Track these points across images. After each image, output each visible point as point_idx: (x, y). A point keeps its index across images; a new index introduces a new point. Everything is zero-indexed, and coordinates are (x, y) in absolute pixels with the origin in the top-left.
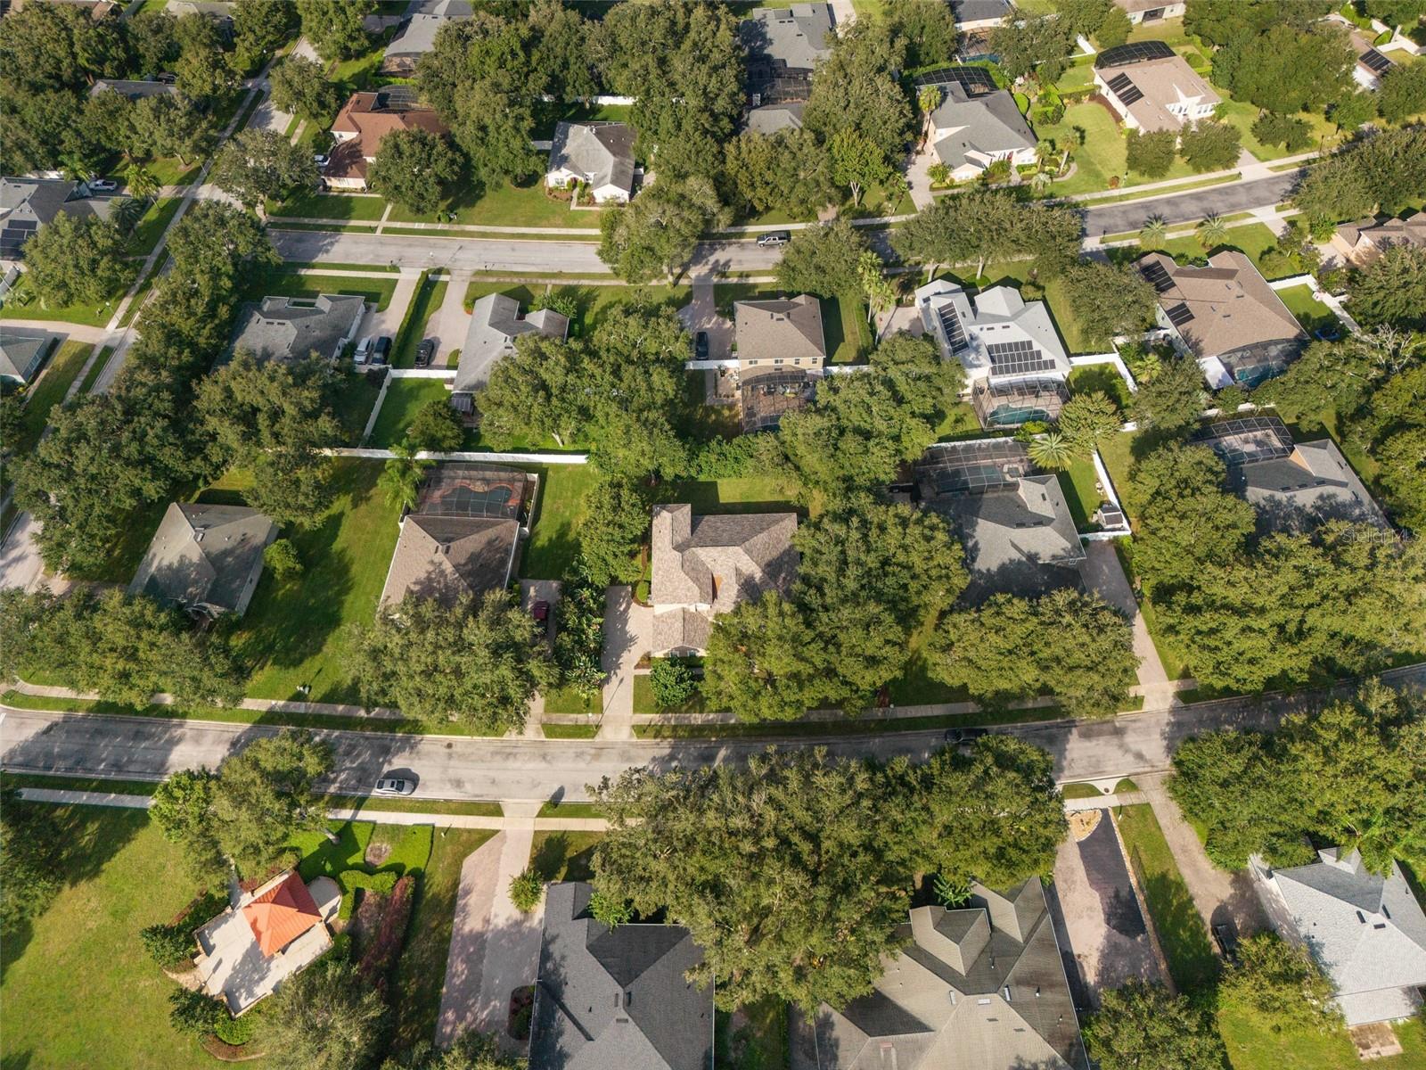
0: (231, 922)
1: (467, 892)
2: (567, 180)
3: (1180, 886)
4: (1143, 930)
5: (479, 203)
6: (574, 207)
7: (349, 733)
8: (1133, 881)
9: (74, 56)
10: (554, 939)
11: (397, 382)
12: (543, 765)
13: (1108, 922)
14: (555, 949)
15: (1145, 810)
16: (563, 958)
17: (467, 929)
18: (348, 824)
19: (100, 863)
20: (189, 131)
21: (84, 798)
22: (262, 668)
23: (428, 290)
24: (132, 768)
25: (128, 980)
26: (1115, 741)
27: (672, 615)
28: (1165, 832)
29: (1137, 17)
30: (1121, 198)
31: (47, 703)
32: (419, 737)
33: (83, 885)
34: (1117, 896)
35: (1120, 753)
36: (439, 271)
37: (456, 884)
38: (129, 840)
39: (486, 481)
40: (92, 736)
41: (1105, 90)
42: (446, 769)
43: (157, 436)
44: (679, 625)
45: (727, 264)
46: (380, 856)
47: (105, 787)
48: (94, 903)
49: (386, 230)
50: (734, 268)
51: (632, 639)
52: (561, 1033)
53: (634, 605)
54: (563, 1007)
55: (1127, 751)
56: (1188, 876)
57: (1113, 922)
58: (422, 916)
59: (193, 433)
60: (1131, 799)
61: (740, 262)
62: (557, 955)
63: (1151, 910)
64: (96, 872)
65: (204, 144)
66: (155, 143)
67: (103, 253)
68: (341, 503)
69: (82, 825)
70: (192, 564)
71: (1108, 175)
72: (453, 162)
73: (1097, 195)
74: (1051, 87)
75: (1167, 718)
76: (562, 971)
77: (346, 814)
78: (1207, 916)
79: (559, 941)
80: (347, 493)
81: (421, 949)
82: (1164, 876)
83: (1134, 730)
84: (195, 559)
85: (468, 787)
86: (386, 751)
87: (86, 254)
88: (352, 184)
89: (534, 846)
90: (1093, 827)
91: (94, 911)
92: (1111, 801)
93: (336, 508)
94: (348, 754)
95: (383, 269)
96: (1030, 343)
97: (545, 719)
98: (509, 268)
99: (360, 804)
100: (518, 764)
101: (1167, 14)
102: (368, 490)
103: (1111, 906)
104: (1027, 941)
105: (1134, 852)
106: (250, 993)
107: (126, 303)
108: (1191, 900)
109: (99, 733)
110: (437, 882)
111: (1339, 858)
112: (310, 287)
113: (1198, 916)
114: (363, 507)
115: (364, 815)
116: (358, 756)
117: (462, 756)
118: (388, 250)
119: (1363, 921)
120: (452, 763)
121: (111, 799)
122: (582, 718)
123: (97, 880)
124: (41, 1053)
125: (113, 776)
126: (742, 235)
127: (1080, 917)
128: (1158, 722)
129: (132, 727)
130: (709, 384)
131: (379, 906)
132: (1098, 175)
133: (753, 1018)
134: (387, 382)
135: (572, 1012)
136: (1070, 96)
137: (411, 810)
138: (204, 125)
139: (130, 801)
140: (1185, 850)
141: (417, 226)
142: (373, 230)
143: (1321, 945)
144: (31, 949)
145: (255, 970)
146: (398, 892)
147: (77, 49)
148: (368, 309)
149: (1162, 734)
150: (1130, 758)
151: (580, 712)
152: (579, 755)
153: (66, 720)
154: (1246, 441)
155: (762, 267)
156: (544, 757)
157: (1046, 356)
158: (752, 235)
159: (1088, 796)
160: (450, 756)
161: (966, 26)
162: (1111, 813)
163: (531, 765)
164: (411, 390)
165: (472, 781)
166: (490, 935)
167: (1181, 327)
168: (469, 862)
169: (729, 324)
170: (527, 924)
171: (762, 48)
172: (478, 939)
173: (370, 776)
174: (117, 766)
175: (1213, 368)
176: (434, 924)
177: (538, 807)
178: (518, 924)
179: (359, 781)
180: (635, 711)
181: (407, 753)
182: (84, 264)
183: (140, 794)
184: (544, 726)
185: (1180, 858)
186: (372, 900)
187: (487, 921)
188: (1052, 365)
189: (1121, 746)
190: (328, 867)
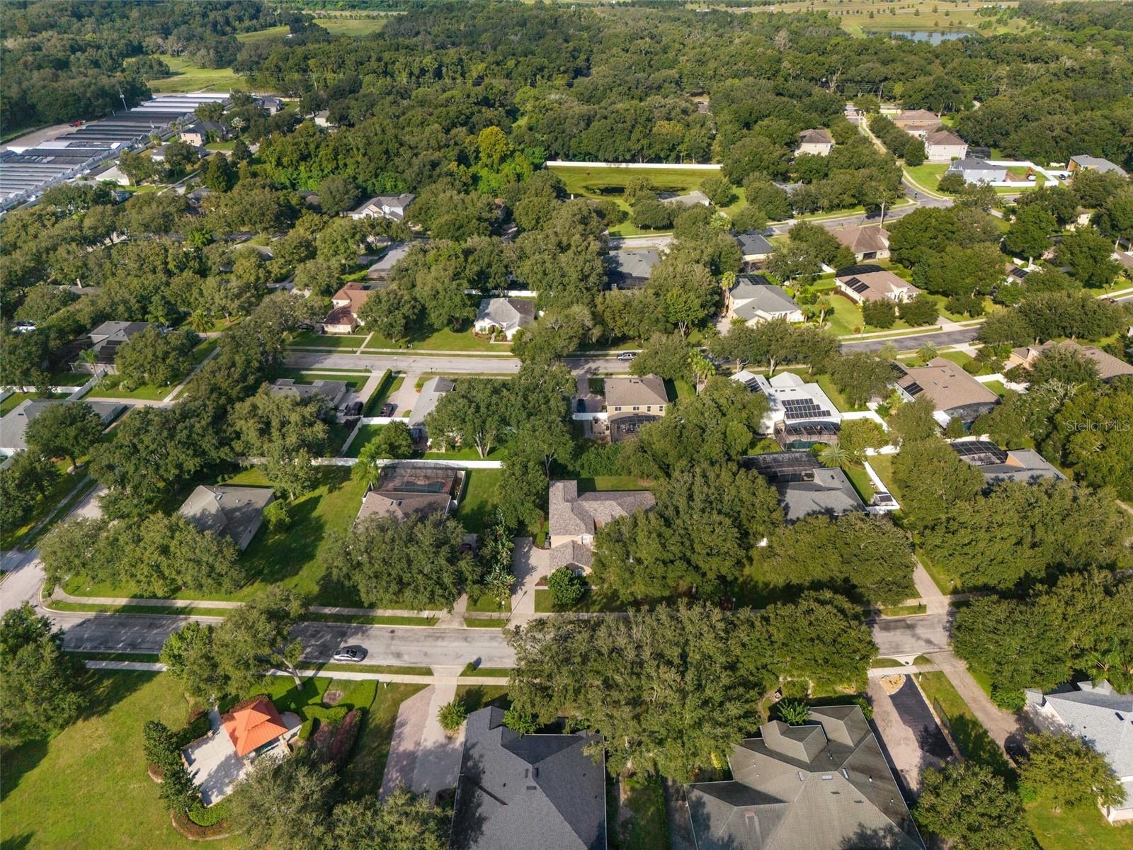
0: (211, 744)
1: (403, 725)
2: (488, 327)
3: (975, 724)
4: (951, 753)
5: (428, 340)
6: (492, 342)
7: (316, 624)
8: (938, 720)
9: (166, 263)
10: (474, 746)
11: (366, 427)
12: (465, 644)
13: (922, 748)
14: (475, 753)
15: (939, 675)
16: (481, 756)
17: (401, 749)
18: (311, 679)
19: (110, 705)
20: (238, 296)
21: (104, 664)
22: (252, 584)
23: (390, 380)
24: (143, 646)
25: (120, 783)
26: (908, 632)
27: (564, 546)
28: (958, 689)
29: (859, 257)
30: (863, 338)
31: (83, 607)
32: (369, 626)
33: (94, 720)
34: (926, 730)
35: (913, 640)
36: (399, 372)
37: (394, 718)
38: (135, 690)
39: (427, 477)
40: (116, 627)
41: (844, 288)
42: (389, 646)
43: (202, 427)
44: (570, 550)
45: (597, 369)
46: (334, 699)
47: (121, 658)
48: (100, 732)
49: (362, 353)
50: (601, 371)
51: (533, 569)
52: (479, 805)
53: (534, 548)
54: (481, 788)
55: (919, 638)
56: (980, 717)
57: (926, 748)
58: (366, 740)
59: (225, 431)
60: (926, 668)
61: (606, 368)
62: (476, 756)
63: (955, 739)
64: (106, 711)
65: (246, 305)
66: (214, 303)
67: (174, 349)
68: (322, 490)
69: (100, 681)
70: (210, 514)
71: (853, 328)
72: (414, 307)
73: (847, 337)
74: (808, 287)
75: (946, 618)
76: (481, 765)
77: (309, 673)
78: (1001, 743)
79: (478, 746)
80: (325, 484)
81: (364, 761)
82: (961, 717)
83: (923, 626)
84: (213, 511)
85: (406, 657)
86: (343, 635)
87: (161, 348)
88: (342, 329)
89: (457, 694)
90: (901, 685)
91: (100, 737)
92: (912, 670)
93: (317, 493)
94: (313, 636)
95: (361, 371)
96: (811, 400)
97: (466, 615)
98: (447, 371)
99: (320, 667)
100: (445, 644)
101: (878, 256)
102: (341, 483)
103: (923, 737)
104: (857, 745)
105: (936, 702)
106: (221, 792)
107: (179, 388)
108: (986, 732)
109: (123, 625)
110: (379, 716)
111: (1094, 686)
112: (308, 380)
113: (993, 742)
114: (336, 493)
115: (322, 674)
116: (321, 638)
117: (402, 638)
118: (365, 362)
119: (1121, 719)
120: (394, 642)
121: (125, 665)
122: (495, 615)
123: (106, 717)
124: (40, 836)
125: (128, 651)
126: (607, 355)
127: (899, 744)
128: (939, 622)
129: (148, 621)
130: (587, 427)
131: (332, 733)
132: (845, 328)
133: (637, 811)
134: (359, 425)
135: (489, 790)
136: (821, 291)
137: (361, 671)
138: (248, 294)
139: (139, 666)
140: (974, 700)
141: (384, 350)
142: (355, 352)
143: (1093, 742)
144: (45, 764)
145: (226, 776)
146: (348, 719)
147: (169, 259)
148: (348, 391)
149: (944, 628)
150: (923, 643)
151: (494, 611)
152: (492, 638)
153: (96, 618)
154: (974, 459)
155: (621, 370)
156: (466, 639)
157: (823, 408)
158: (613, 355)
159: (893, 666)
160: (393, 638)
161: (748, 258)
162: (913, 677)
163: (456, 644)
164: (376, 430)
165: (409, 653)
166: (420, 753)
167: (915, 396)
168: (404, 706)
169: (599, 397)
170: (451, 746)
171: (616, 268)
172: (411, 756)
173: (330, 649)
174: (133, 645)
175: (941, 417)
176: (376, 744)
177: (461, 669)
178: (443, 746)
179: (321, 653)
180: (536, 610)
181: (359, 636)
182: (160, 354)
183: (148, 662)
184: (466, 619)
185: (972, 705)
186: (326, 729)
187: (418, 744)
188: (828, 413)
189: (914, 635)
190: (293, 706)
